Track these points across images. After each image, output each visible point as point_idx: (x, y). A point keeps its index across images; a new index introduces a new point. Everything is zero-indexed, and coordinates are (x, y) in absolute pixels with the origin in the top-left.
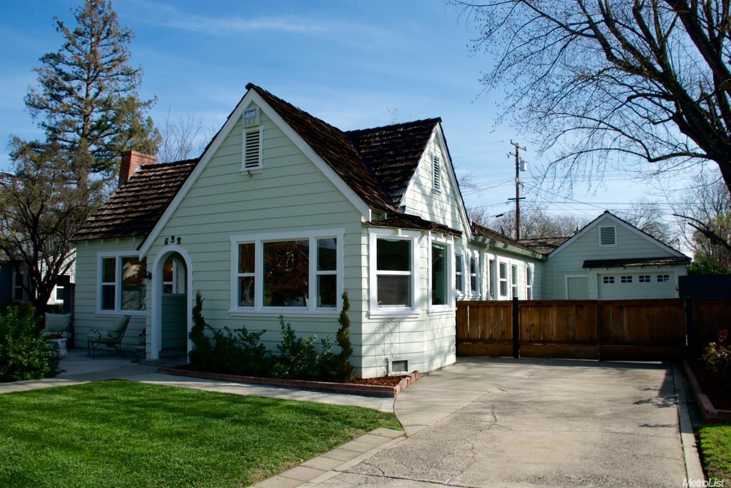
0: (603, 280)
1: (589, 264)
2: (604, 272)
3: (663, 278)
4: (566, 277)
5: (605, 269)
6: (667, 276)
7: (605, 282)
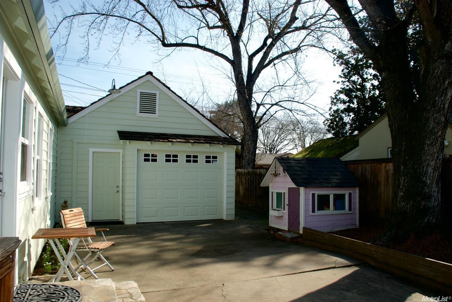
0: (144, 158)
1: (125, 136)
2: (147, 147)
3: (211, 159)
4: (91, 150)
5: (149, 143)
6: (215, 157)
7: (146, 160)
